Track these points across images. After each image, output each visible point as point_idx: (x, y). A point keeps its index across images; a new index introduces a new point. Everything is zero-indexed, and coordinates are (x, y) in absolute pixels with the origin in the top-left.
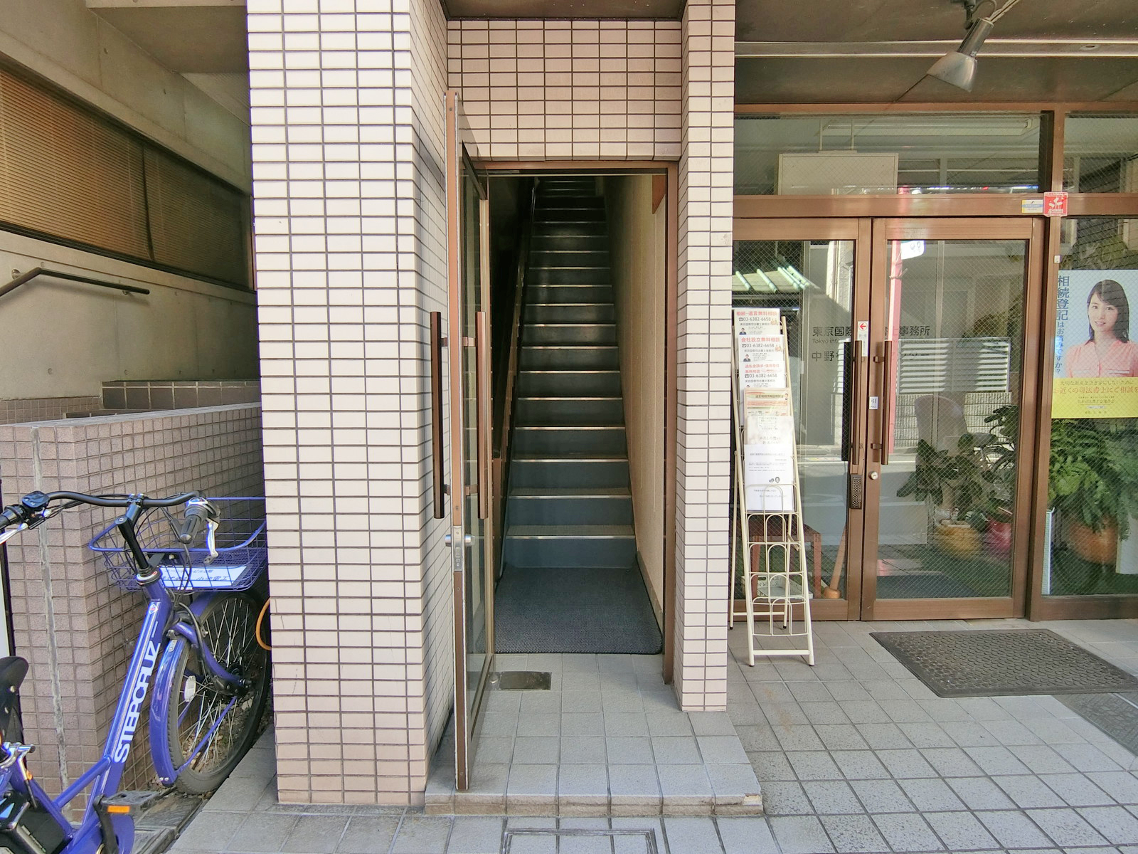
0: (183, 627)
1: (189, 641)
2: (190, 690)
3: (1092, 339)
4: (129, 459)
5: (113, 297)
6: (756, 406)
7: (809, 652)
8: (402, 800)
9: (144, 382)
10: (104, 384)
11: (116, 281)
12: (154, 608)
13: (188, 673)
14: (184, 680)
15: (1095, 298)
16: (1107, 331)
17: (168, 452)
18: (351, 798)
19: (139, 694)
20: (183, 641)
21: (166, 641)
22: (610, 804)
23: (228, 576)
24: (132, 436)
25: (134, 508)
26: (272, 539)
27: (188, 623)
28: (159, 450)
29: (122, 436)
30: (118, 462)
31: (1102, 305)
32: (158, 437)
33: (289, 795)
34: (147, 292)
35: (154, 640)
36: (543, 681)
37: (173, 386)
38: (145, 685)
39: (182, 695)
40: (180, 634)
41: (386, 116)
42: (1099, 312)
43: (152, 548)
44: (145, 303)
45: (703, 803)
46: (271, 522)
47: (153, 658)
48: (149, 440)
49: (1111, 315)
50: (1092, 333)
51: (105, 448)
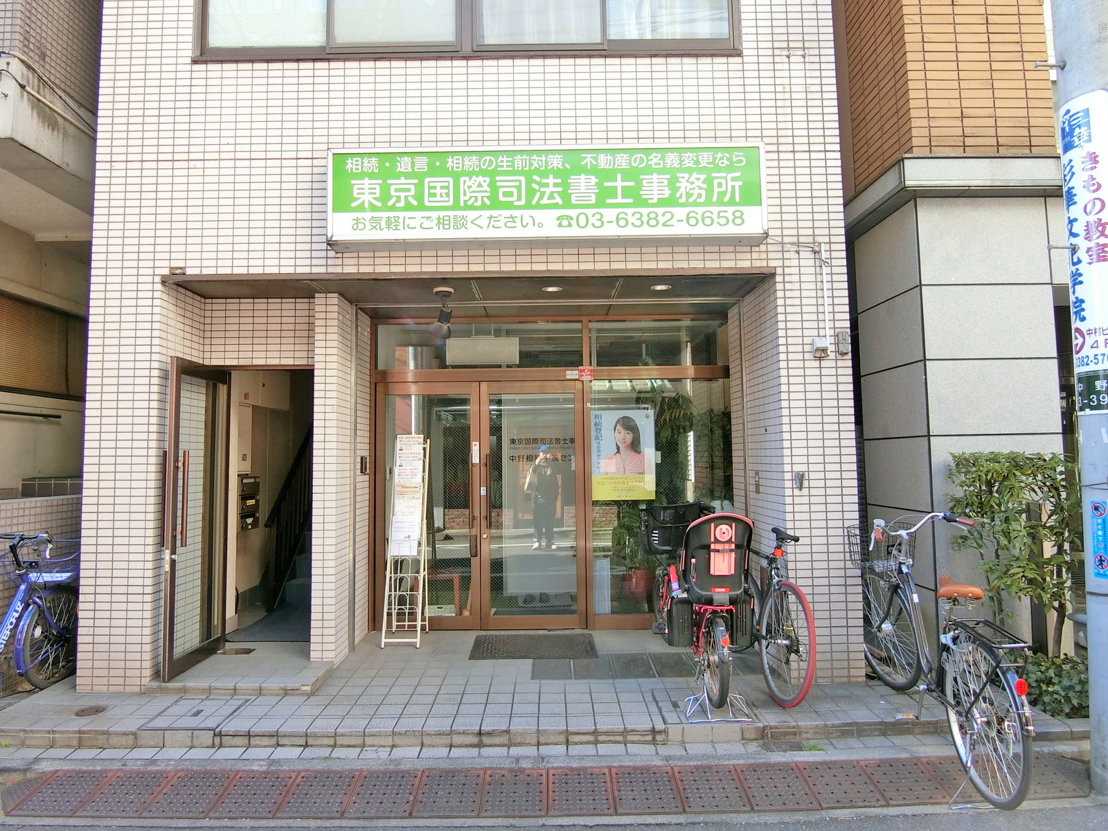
0: (38, 600)
1: (39, 607)
2: (38, 632)
3: (618, 452)
4: (21, 520)
5: (34, 421)
6: (402, 494)
7: (418, 640)
8: (137, 689)
9: (51, 478)
10: (23, 480)
11: (38, 411)
12: (23, 587)
13: (37, 624)
14: (35, 627)
15: (619, 427)
16: (627, 447)
17: (43, 518)
18: (112, 689)
19: (11, 624)
20: (36, 607)
21: (27, 606)
22: (235, 689)
23: (63, 577)
24: (24, 509)
25: (18, 539)
26: (83, 557)
27: (40, 598)
28: (38, 517)
29: (18, 509)
30: (15, 521)
31: (623, 431)
32: (38, 510)
33: (82, 687)
34: (59, 417)
35: (22, 602)
36: (249, 651)
37: (69, 481)
38: (14, 621)
39: (33, 635)
40: (35, 603)
41: (147, 365)
42: (621, 436)
43: (25, 559)
44: (59, 424)
45: (281, 689)
46: (83, 549)
47: (20, 609)
48: (33, 511)
49: (629, 437)
50: (618, 448)
51: (9, 514)
